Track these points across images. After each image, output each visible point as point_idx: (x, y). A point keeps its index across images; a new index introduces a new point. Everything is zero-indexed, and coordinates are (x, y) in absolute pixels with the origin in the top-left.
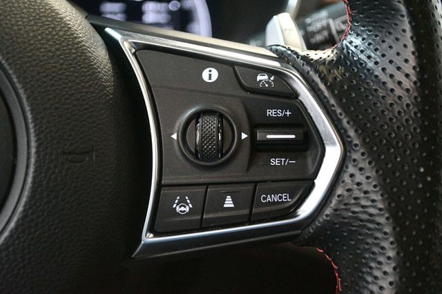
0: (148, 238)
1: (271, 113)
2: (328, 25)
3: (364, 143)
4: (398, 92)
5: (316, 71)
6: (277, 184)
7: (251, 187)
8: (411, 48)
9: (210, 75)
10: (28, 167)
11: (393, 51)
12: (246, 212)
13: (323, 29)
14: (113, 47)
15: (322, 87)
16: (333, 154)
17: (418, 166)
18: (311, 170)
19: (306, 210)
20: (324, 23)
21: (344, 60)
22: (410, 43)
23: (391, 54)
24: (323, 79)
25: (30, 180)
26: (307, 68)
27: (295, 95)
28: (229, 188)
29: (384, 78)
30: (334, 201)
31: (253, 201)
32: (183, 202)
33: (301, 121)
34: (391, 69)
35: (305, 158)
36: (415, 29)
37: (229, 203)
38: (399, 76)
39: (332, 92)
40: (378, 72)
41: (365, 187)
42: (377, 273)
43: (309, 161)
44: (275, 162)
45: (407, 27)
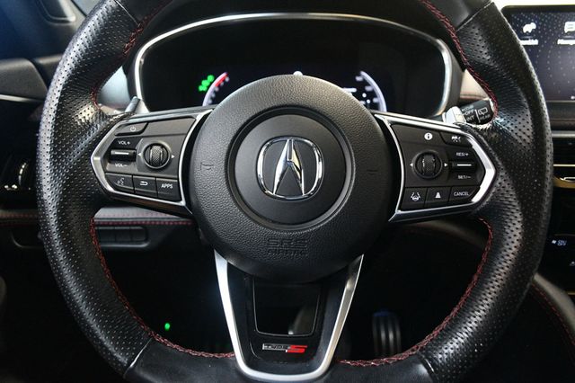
0: (398, 212)
1: (459, 154)
2: (474, 112)
3: (506, 168)
4: (524, 145)
5: (482, 135)
6: (462, 187)
7: (449, 189)
8: (531, 123)
9: (429, 136)
10: (352, 176)
11: (521, 125)
12: (446, 200)
13: (471, 114)
14: (381, 122)
15: (485, 142)
16: (490, 173)
17: (534, 179)
18: (479, 180)
19: (476, 199)
20: (472, 111)
21: (495, 128)
22: (530, 121)
23: (520, 127)
24: (485, 138)
25: (353, 182)
26: (477, 133)
27: (471, 146)
28: (438, 189)
29: (516, 137)
30: (491, 195)
31: (450, 195)
32: (416, 195)
33: (473, 157)
34: (520, 134)
35: (476, 175)
36: (533, 115)
37: (438, 196)
38: (524, 137)
39: (490, 145)
40: (513, 135)
41: (507, 189)
42: (508, 231)
43: (478, 176)
44: (460, 177)
45: (529, 113)
